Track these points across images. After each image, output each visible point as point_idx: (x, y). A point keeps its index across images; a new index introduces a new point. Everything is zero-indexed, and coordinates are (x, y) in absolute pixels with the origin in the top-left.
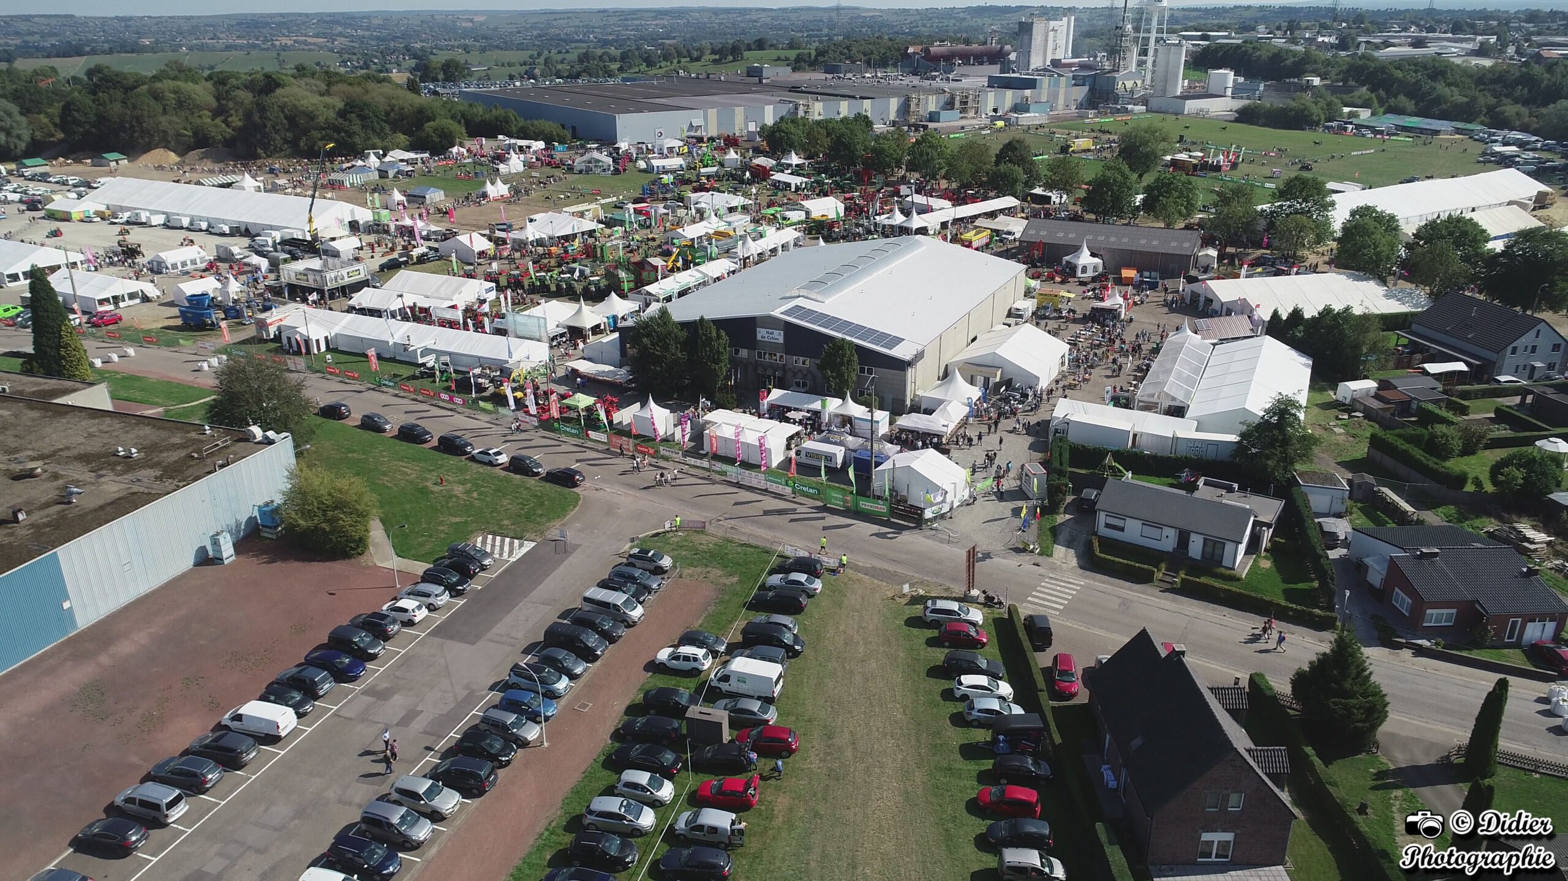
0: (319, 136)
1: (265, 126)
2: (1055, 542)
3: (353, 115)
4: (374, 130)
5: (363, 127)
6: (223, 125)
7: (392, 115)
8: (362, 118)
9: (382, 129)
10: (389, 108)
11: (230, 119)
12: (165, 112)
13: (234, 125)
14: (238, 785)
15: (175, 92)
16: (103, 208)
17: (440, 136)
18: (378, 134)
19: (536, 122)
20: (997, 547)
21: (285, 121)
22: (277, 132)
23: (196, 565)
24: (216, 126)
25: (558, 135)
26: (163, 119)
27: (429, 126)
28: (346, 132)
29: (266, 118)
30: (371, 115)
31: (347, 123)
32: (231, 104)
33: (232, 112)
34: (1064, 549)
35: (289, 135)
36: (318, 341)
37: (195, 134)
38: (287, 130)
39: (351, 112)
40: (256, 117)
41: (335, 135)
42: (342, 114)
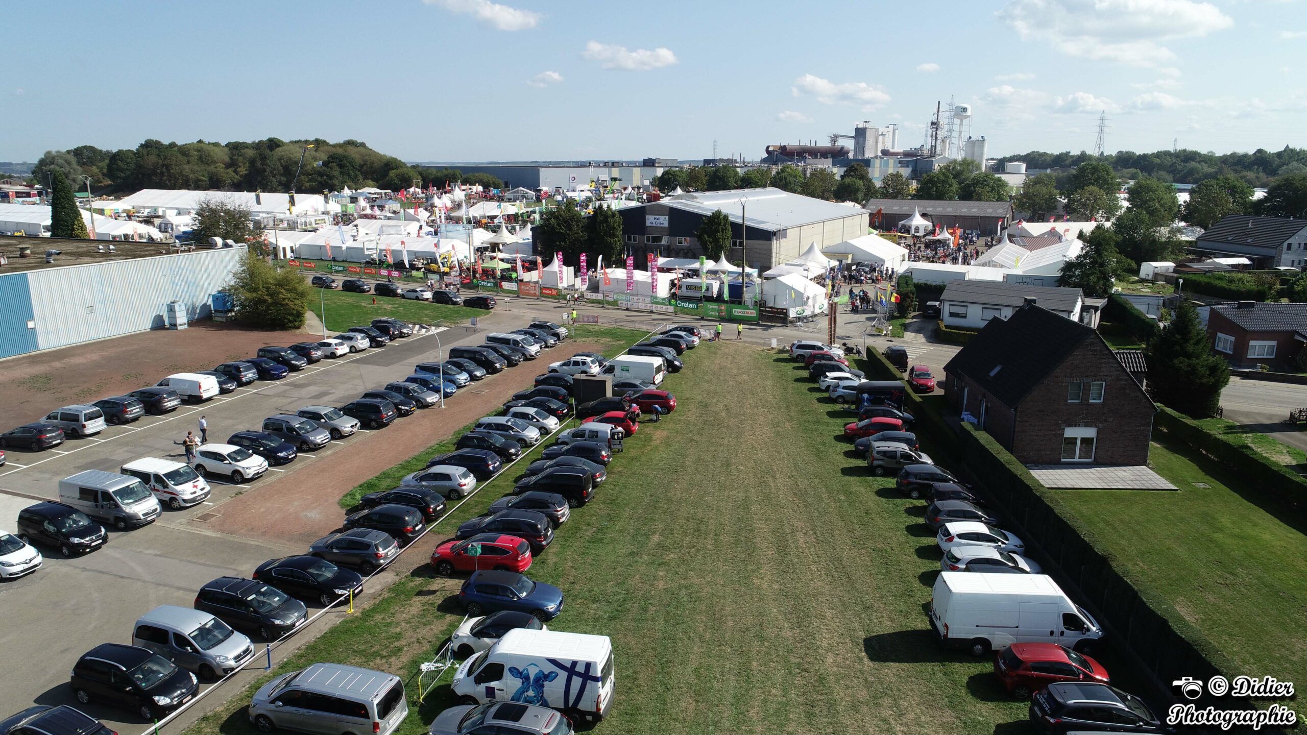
0: (307, 179)
1: (265, 171)
2: (905, 330)
3: (334, 164)
4: (349, 175)
5: (341, 173)
6: (233, 174)
7: (365, 167)
8: (341, 166)
9: (356, 176)
10: (362, 163)
11: (238, 170)
12: (188, 162)
13: (241, 173)
14: (157, 422)
15: (198, 151)
16: (130, 208)
17: (401, 180)
18: (353, 180)
19: (476, 174)
20: (856, 334)
21: (281, 168)
22: (274, 176)
23: (153, 329)
24: (227, 173)
25: (493, 183)
26: (186, 167)
27: (392, 173)
28: (327, 176)
29: (266, 164)
30: (348, 164)
31: (329, 170)
32: (240, 159)
33: (241, 164)
34: (913, 334)
35: (284, 179)
36: (284, 249)
37: (211, 179)
38: (282, 175)
39: (333, 162)
40: (258, 164)
41: (319, 179)
42: (325, 164)
